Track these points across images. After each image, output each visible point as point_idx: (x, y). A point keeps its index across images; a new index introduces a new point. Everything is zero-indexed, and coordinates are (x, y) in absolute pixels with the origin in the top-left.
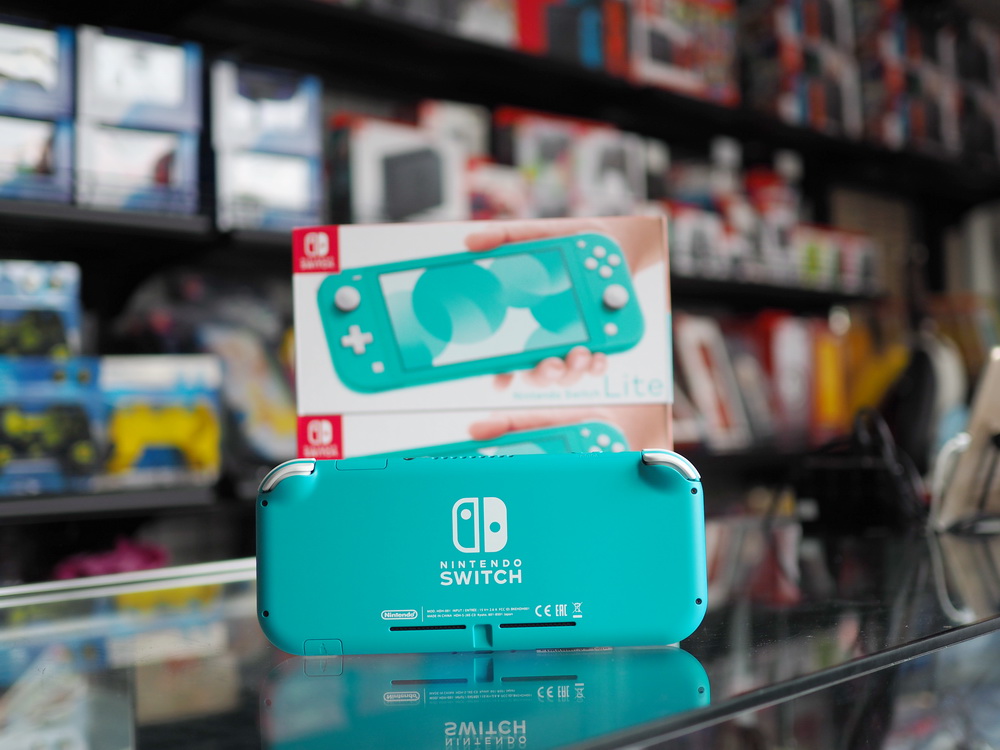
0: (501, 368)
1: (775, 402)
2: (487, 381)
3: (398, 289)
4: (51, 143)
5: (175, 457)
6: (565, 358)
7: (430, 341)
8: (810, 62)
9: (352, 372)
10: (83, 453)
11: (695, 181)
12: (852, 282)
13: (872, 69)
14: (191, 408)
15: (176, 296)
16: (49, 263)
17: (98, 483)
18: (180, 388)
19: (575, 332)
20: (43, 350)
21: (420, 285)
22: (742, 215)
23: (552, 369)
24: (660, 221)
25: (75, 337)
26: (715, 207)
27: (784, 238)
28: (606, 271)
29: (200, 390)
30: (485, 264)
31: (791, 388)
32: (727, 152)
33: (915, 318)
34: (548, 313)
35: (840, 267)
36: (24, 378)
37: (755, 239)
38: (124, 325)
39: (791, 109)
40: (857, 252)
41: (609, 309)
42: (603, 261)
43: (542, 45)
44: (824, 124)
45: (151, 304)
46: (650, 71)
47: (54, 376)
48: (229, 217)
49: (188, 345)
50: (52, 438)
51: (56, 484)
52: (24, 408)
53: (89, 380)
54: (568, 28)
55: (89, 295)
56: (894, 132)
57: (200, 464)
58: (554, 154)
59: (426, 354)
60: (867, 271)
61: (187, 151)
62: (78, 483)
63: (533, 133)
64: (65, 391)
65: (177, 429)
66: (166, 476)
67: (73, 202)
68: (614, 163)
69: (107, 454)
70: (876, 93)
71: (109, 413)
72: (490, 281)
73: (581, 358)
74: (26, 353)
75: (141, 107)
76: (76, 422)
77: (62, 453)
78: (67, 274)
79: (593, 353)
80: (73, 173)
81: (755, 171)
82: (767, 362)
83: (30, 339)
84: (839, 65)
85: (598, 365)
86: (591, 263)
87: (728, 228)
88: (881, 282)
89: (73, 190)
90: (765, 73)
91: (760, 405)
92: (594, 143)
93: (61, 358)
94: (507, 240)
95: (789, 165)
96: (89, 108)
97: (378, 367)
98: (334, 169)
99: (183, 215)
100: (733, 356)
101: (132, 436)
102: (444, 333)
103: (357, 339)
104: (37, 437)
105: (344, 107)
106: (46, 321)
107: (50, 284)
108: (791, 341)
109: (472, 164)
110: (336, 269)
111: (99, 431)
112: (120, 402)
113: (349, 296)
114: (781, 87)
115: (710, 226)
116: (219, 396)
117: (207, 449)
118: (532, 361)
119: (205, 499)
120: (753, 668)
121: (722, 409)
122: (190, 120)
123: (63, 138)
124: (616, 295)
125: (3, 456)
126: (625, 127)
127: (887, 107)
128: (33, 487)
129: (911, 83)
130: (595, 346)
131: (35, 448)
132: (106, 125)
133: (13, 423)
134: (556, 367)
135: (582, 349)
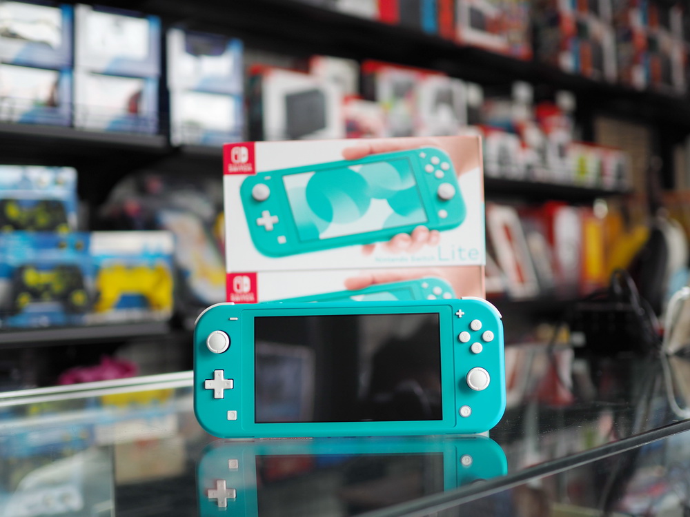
0: (366, 241)
1: (555, 265)
2: (358, 249)
3: (296, 186)
4: (57, 85)
5: (142, 301)
6: (410, 234)
7: (318, 221)
8: (581, 30)
9: (264, 243)
10: (79, 298)
11: (500, 111)
12: (609, 182)
13: (624, 34)
14: (152, 267)
15: (142, 190)
16: (56, 168)
17: (89, 318)
18: (145, 254)
19: (418, 216)
20: (52, 228)
21: (311, 183)
22: (533, 135)
23: (402, 241)
24: (477, 139)
25: (73, 219)
26: (515, 130)
27: (562, 152)
28: (440, 174)
29: (158, 255)
30: (356, 169)
31: (567, 255)
32: (523, 92)
33: (653, 207)
34: (399, 203)
35: (602, 172)
36: (39, 246)
37: (542, 152)
38: (107, 210)
39: (568, 62)
40: (613, 161)
41: (442, 200)
42: (437, 167)
43: (395, 17)
44: (591, 73)
45: (125, 196)
46: (469, 36)
47: (59, 245)
48: (180, 136)
49: (151, 224)
50: (58, 287)
51: (60, 319)
52: (39, 267)
53: (83, 248)
55: (83, 190)
56: (639, 78)
57: (159, 306)
58: (403, 93)
59: (314, 231)
60: (620, 175)
61: (151, 91)
62: (76, 319)
63: (389, 78)
64: (66, 256)
65: (143, 282)
66: (136, 314)
67: (72, 126)
68: (445, 99)
69: (95, 299)
70: (627, 51)
71: (97, 271)
72: (359, 180)
73: (422, 234)
74: (40, 230)
75: (118, 60)
76: (74, 277)
77: (64, 298)
78: (68, 175)
79: (430, 230)
80: (72, 106)
81: (543, 104)
82: (550, 237)
83: (42, 220)
84: (601, 31)
85: (434, 239)
86: (429, 168)
87: (524, 145)
88: (628, 183)
89: (72, 117)
90: (549, 37)
91: (545, 267)
92: (431, 85)
93: (63, 233)
94: (371, 152)
95: (566, 101)
96: (83, 61)
97: (282, 240)
98: (252, 102)
99: (148, 135)
100: (526, 233)
101: (113, 286)
102: (327, 216)
103: (267, 220)
104: (47, 287)
105: (259, 60)
106: (53, 208)
107: (56, 182)
108: (567, 222)
109: (346, 100)
110: (253, 172)
111: (90, 283)
112: (104, 263)
113: (262, 191)
114: (561, 47)
115: (511, 142)
116: (172, 259)
117: (164, 296)
118: (388, 236)
119: (162, 330)
120: (539, 448)
121: (519, 270)
122: (152, 69)
123: (65, 81)
124: (446, 190)
125: (24, 300)
126: (453, 74)
127: (634, 61)
128: (44, 321)
129: (652, 44)
130: (431, 226)
131: (46, 295)
132: (95, 73)
133: (31, 278)
134: (405, 240)
135: (423, 227)
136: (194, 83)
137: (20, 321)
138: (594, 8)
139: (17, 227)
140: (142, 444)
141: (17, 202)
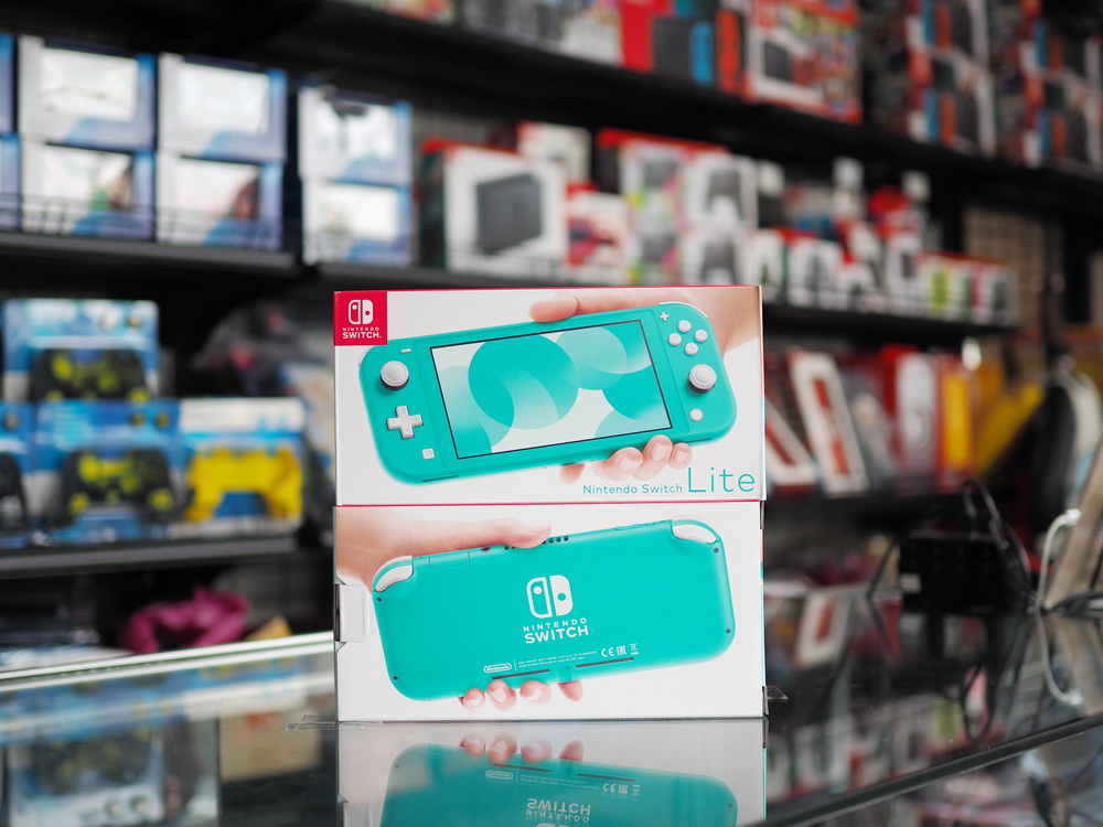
0: (569, 457)
3: (453, 364)
4: (130, 172)
5: (256, 503)
6: (642, 447)
7: (489, 425)
8: (941, 74)
9: (399, 458)
10: (161, 500)
11: (812, 203)
12: (983, 314)
13: (1010, 81)
14: (272, 453)
15: (258, 331)
16: (127, 302)
17: (176, 531)
18: (261, 432)
19: (655, 418)
20: (121, 393)
21: (477, 362)
22: (863, 242)
23: (627, 459)
25: (153, 379)
26: (835, 234)
27: (908, 267)
28: (692, 348)
29: (283, 433)
30: (553, 337)
31: (914, 428)
32: (848, 173)
33: (1053, 352)
34: (623, 395)
35: (971, 298)
36: (101, 421)
37: (877, 268)
38: (201, 361)
39: (920, 126)
40: (989, 280)
41: (695, 391)
42: (688, 336)
43: (648, 63)
44: (960, 144)
45: (233, 343)
46: (765, 88)
47: (132, 420)
49: (272, 387)
50: (129, 484)
51: (133, 532)
52: (100, 453)
53: (169, 424)
54: (679, 43)
55: (167, 333)
56: (1032, 149)
57: (284, 511)
58: (660, 179)
60: (999, 303)
61: (272, 179)
62: (157, 532)
63: (638, 157)
64: (145, 436)
65: (258, 475)
66: (247, 524)
67: (153, 239)
68: (725, 187)
69: (186, 502)
70: (1014, 105)
71: (188, 457)
72: (558, 356)
73: (661, 447)
74: (103, 396)
75: (223, 136)
76: (154, 469)
77: (139, 499)
78: (146, 311)
79: (675, 442)
80: (154, 210)
81: (880, 191)
82: (889, 401)
83: (107, 382)
84: (974, 76)
85: (681, 456)
86: (675, 338)
87: (848, 257)
88: (1012, 315)
89: (154, 225)
90: (891, 85)
91: (879, 447)
92: (707, 165)
93: (139, 399)
94: (579, 311)
95: (916, 186)
96: (168, 142)
97: (428, 454)
98: (426, 195)
99: (269, 254)
100: (851, 395)
101: (212, 482)
102: (505, 417)
103: (405, 421)
104: (114, 483)
105: (438, 127)
106: (125, 363)
107: (128, 324)
108: (915, 376)
109: (571, 190)
110: (383, 340)
111: (177, 476)
112: (201, 445)
113: (396, 372)
114: (909, 103)
115: (829, 254)
116: (302, 437)
117: (290, 496)
118: (606, 450)
119: (287, 546)
122: (275, 151)
123: (143, 167)
124: (703, 375)
125: (79, 503)
126: (737, 149)
127: (1025, 124)
128: (110, 535)
129: (1053, 94)
130: (676, 436)
131: (113, 497)
132: (186, 157)
133: (91, 469)
134: (633, 458)
135: (662, 437)
136: (337, 170)
137: (74, 535)
138: (964, 41)
139: (70, 392)
140: (254, 720)
141: (70, 354)
